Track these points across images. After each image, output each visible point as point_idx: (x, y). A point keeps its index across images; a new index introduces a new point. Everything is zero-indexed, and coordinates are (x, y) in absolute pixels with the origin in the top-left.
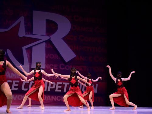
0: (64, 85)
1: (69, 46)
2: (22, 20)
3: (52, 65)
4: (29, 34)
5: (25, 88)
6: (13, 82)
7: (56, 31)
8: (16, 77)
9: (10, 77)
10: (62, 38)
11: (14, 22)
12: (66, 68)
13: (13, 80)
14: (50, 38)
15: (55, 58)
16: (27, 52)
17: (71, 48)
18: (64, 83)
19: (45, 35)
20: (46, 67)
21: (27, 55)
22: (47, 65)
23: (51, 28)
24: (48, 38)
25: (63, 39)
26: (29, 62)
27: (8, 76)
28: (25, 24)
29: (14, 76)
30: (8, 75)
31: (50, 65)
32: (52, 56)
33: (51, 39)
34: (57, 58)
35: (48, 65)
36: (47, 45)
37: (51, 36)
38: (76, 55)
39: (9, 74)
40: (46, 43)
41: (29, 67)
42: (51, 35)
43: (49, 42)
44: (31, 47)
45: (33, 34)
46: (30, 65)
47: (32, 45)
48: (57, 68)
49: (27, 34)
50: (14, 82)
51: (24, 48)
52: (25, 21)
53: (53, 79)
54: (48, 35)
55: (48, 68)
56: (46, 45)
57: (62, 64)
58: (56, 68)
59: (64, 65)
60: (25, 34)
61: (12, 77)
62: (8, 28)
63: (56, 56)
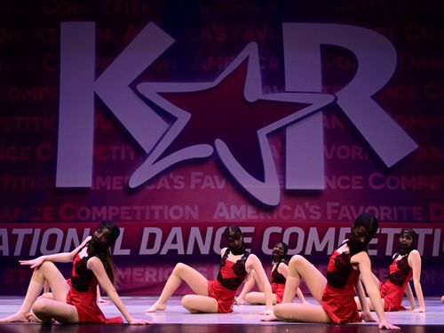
0: (387, 235)
1: (393, 118)
2: (251, 52)
3: (347, 178)
4: (273, 92)
5: (271, 246)
7: (353, 78)
8: (244, 217)
9: (228, 218)
11: (232, 61)
12: (388, 183)
14: (336, 99)
15: (353, 157)
16: (270, 143)
17: (400, 123)
18: (384, 231)
19: (320, 90)
20: (327, 185)
21: (272, 152)
22: (330, 178)
23: (338, 68)
24: (329, 99)
26: (279, 174)
27: (222, 215)
28: (262, 63)
29: (238, 214)
30: (221, 211)
31: (340, 180)
32: (344, 152)
33: (338, 102)
34: (361, 158)
35: (334, 177)
36: (328, 119)
37: (337, 94)
38: (418, 144)
39: (225, 210)
40: (324, 114)
41: (278, 187)
42: (338, 90)
43: (332, 111)
44: (283, 129)
45: (287, 90)
46: (283, 181)
47: (284, 124)
48: (361, 187)
49: (267, 92)
51: (262, 134)
52: (261, 53)
53: (350, 218)
54: (330, 92)
55: (333, 187)
56: (324, 121)
57: (377, 174)
58: (357, 185)
59: (382, 176)
60: (263, 94)
61: (233, 217)
62: (215, 78)
63: (357, 151)
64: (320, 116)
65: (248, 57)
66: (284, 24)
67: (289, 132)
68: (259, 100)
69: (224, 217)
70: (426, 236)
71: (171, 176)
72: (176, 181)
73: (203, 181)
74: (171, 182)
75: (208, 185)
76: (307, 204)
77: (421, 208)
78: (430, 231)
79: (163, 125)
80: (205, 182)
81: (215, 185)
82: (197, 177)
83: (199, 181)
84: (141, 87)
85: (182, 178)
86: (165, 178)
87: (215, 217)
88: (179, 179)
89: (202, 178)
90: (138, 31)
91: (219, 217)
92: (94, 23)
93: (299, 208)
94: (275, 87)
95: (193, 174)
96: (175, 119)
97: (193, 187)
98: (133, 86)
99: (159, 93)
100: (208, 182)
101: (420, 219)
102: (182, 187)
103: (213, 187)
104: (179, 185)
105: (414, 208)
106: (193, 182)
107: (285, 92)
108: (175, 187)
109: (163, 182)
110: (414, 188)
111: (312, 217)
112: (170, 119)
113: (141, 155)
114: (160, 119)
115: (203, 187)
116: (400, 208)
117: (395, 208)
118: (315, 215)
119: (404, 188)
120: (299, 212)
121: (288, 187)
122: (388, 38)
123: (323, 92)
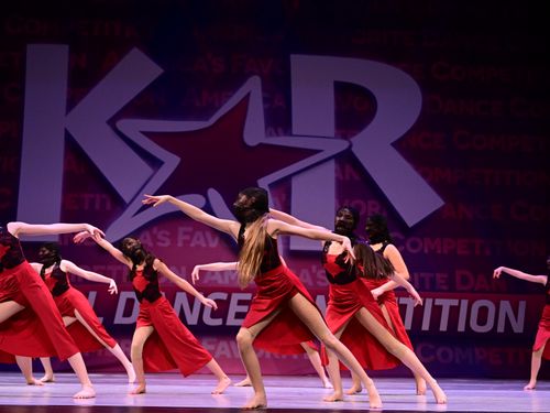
0: (406, 306)
1: (416, 169)
2: (253, 87)
4: (278, 135)
6: (229, 298)
7: (369, 123)
9: (220, 282)
10: (392, 144)
11: (229, 97)
12: (408, 245)
13: (230, 291)
14: (351, 146)
17: (424, 175)
19: (333, 135)
23: (354, 109)
25: (398, 145)
28: (265, 100)
33: (354, 149)
36: (341, 169)
37: (352, 140)
38: (444, 200)
40: (336, 162)
42: (355, 135)
43: (347, 160)
45: (294, 133)
46: (287, 240)
49: (271, 135)
50: (236, 297)
51: (264, 184)
52: (264, 90)
54: (345, 137)
56: (336, 171)
57: (395, 234)
59: (401, 237)
60: (267, 136)
61: (227, 282)
63: (374, 206)
64: (332, 165)
65: (249, 94)
66: (292, 56)
67: (295, 183)
68: (261, 144)
69: (216, 281)
70: (452, 307)
71: (155, 230)
72: (159, 237)
73: (191, 239)
74: (155, 239)
75: (198, 243)
76: (314, 268)
77: (446, 276)
78: (455, 302)
79: (147, 169)
80: (195, 238)
81: (207, 243)
82: (185, 233)
83: (187, 237)
84: (122, 125)
85: (167, 233)
86: (147, 234)
87: (206, 281)
88: (164, 235)
89: (192, 234)
90: (120, 58)
91: (210, 281)
92: (67, 47)
93: (304, 271)
94: (280, 130)
95: (181, 230)
96: (162, 163)
97: (180, 244)
98: (112, 122)
99: (142, 132)
100: (198, 239)
101: (445, 288)
102: (168, 243)
103: (204, 245)
104: (164, 242)
105: (437, 275)
106: (181, 238)
107: (291, 135)
108: (160, 244)
109: (145, 238)
110: (439, 252)
111: (320, 283)
112: (155, 163)
113: (119, 205)
114: (144, 163)
115: (192, 245)
116: (422, 275)
117: (416, 275)
118: (323, 281)
119: (426, 251)
120: (305, 277)
121: (292, 247)
122: (412, 76)
123: (335, 137)
